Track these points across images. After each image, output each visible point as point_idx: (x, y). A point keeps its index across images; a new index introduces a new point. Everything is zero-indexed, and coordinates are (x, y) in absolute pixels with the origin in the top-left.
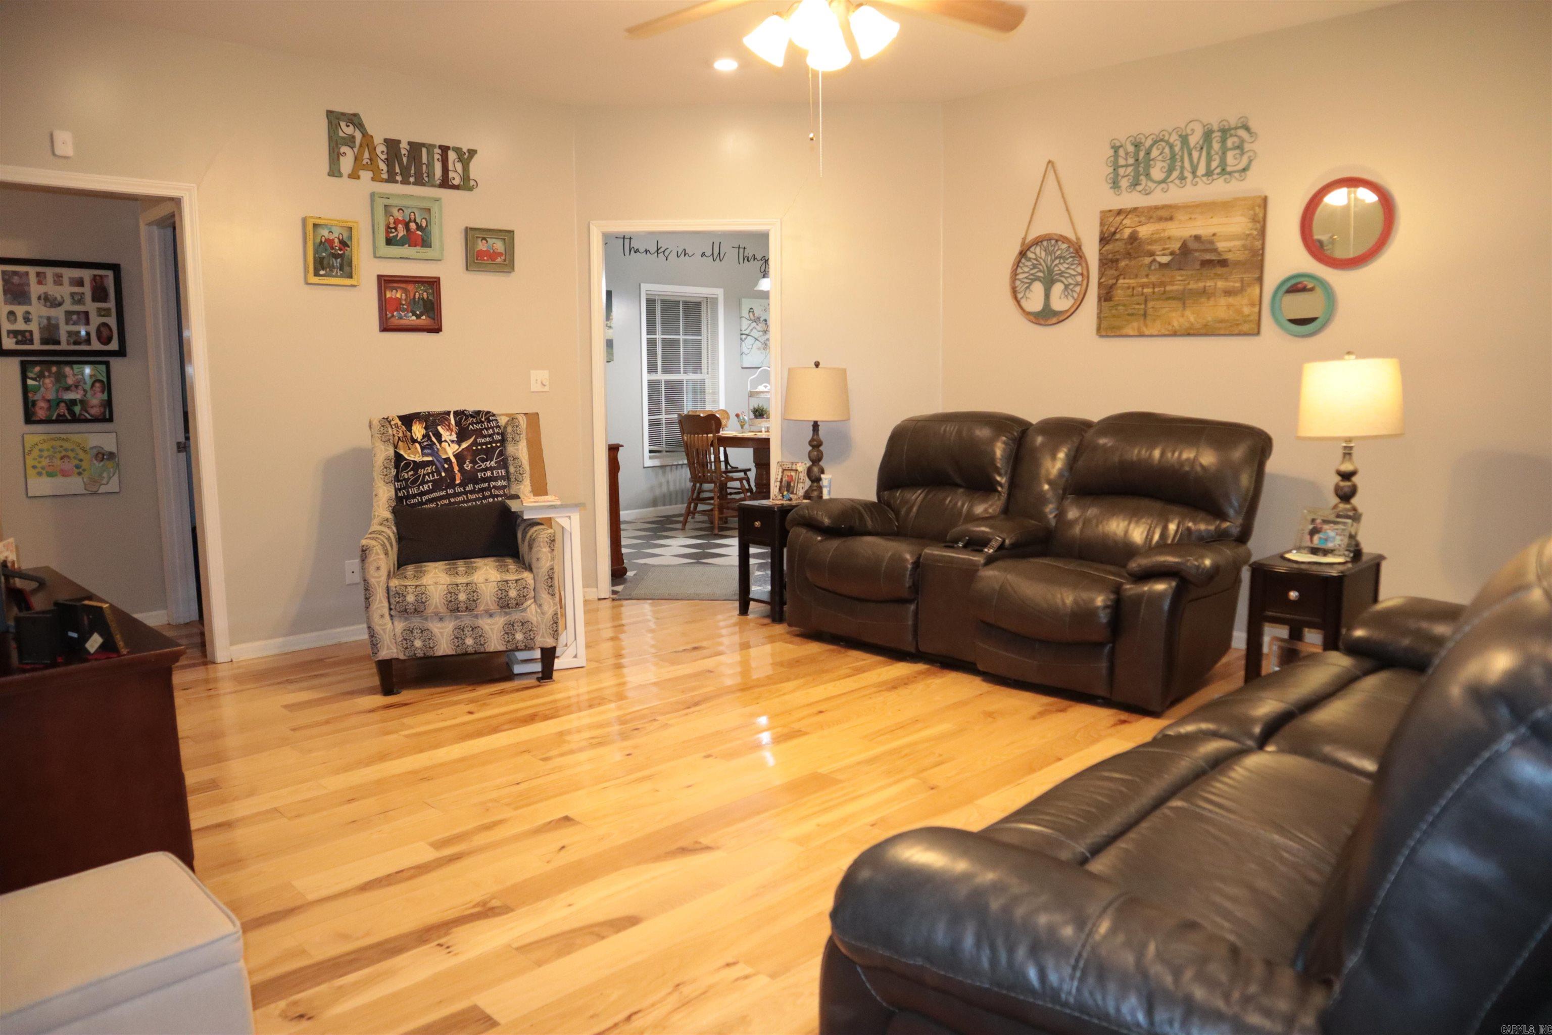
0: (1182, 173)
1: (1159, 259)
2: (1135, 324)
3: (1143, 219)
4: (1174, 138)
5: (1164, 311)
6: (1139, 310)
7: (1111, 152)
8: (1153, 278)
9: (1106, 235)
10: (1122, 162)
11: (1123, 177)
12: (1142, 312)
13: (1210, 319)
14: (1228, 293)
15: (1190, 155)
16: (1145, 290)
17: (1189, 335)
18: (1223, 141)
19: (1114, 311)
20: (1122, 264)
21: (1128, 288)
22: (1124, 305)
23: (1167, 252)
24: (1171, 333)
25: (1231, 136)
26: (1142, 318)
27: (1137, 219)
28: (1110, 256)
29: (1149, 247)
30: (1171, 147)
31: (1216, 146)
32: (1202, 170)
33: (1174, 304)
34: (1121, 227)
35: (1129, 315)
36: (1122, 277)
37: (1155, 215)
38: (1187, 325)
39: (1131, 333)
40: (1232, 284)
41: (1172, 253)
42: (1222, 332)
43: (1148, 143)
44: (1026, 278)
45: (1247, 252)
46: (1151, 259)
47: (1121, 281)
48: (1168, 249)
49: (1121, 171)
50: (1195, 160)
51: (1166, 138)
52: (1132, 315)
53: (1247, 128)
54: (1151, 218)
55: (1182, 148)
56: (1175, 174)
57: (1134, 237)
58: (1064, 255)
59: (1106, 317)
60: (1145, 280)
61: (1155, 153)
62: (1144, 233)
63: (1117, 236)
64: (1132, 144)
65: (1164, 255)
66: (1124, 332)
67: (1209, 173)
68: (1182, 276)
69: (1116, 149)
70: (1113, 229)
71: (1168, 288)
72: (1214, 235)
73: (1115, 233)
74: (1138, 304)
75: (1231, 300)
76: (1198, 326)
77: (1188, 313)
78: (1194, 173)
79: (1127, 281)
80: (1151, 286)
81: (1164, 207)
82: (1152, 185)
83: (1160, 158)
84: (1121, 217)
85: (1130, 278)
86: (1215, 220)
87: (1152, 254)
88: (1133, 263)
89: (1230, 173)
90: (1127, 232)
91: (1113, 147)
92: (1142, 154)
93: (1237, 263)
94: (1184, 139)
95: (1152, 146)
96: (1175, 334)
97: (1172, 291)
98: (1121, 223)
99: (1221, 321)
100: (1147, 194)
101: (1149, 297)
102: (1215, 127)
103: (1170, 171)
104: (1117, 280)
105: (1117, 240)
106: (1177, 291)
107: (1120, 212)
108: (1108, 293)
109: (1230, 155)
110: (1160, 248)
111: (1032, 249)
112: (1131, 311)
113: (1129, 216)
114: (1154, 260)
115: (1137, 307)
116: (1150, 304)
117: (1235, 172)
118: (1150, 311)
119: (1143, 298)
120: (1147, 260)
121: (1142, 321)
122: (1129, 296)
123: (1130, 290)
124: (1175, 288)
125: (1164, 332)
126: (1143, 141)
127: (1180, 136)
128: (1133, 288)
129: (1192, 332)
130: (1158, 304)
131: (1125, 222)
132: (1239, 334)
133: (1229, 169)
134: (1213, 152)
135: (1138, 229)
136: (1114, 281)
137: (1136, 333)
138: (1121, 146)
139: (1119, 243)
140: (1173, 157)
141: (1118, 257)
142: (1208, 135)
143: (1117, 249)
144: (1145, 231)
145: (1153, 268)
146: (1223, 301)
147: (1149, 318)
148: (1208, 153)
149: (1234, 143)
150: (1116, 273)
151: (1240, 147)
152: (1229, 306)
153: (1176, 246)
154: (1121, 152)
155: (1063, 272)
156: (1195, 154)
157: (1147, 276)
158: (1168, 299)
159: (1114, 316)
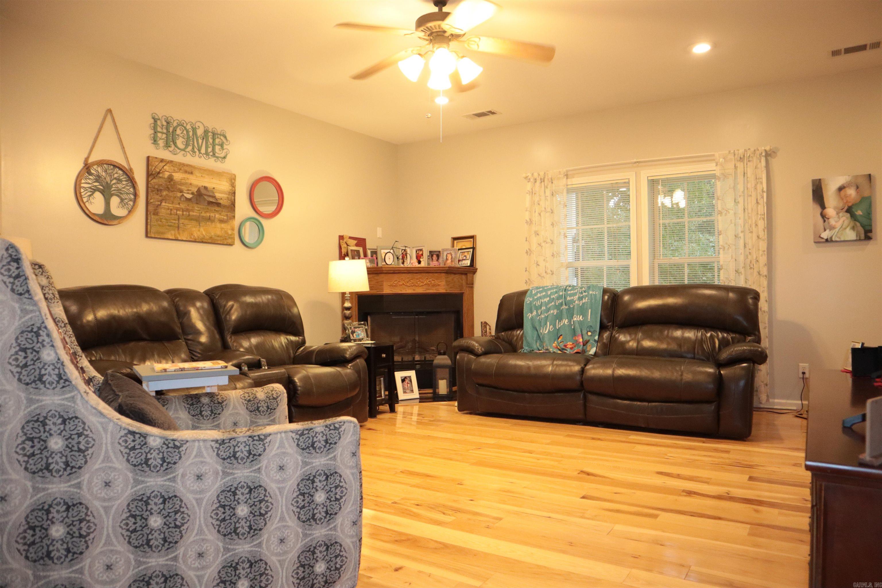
0: (193, 148)
1: (185, 195)
2: (173, 232)
3: (176, 169)
4: (189, 127)
5: (189, 226)
6: (175, 223)
7: (152, 121)
8: (182, 206)
9: (154, 173)
10: (159, 129)
11: (160, 139)
12: (177, 225)
13: (213, 234)
14: (222, 221)
15: (197, 141)
16: (178, 212)
17: (202, 242)
18: (214, 140)
19: (159, 222)
20: (164, 193)
21: (168, 209)
22: (166, 219)
23: (190, 192)
24: (193, 240)
25: (218, 138)
26: (177, 229)
27: (172, 168)
28: (156, 187)
29: (180, 187)
30: (188, 132)
31: (211, 141)
32: (203, 151)
33: (194, 223)
34: (163, 170)
35: (168, 226)
36: (164, 201)
37: (182, 168)
38: (201, 236)
39: (171, 238)
40: (223, 217)
41: (192, 193)
42: (219, 242)
43: (175, 124)
44: (90, 188)
45: (229, 201)
46: (181, 194)
47: (163, 204)
48: (190, 190)
49: (159, 135)
50: (200, 144)
51: (185, 125)
52: (170, 226)
53: (225, 137)
54: (181, 169)
55: (193, 135)
56: (190, 148)
57: (170, 178)
58: (121, 178)
59: (155, 225)
60: (178, 206)
61: (178, 132)
62: (177, 177)
63: (161, 175)
64: (165, 121)
65: (188, 193)
66: (166, 236)
67: (207, 153)
68: (198, 207)
69: (155, 120)
70: (158, 170)
71: (191, 213)
72: (214, 188)
73: (159, 173)
74: (174, 220)
75: (223, 225)
76: (208, 238)
77: (202, 229)
78: (199, 150)
79: (167, 204)
80: (181, 210)
81: (188, 165)
82: (178, 151)
83: (181, 135)
84: (163, 164)
85: (169, 203)
86: (214, 181)
87: (181, 191)
88: (171, 194)
89: (217, 157)
90: (167, 174)
91: (153, 118)
92: (171, 129)
93: (225, 206)
94: (194, 130)
95: (177, 127)
96: (195, 241)
97: (193, 215)
98: (163, 167)
99: (218, 236)
100: (175, 154)
101: (180, 217)
102: (210, 130)
103: (187, 145)
104: (161, 203)
105: (160, 177)
106: (196, 216)
107: (162, 161)
108: (155, 210)
109: (217, 148)
110: (186, 189)
111: (95, 167)
112: (170, 224)
113: (168, 165)
114: (183, 195)
115: (174, 221)
116: (181, 221)
117: (221, 158)
118: (181, 225)
119: (177, 217)
120: (179, 194)
121: (177, 232)
122: (169, 214)
123: (170, 210)
124: (195, 214)
125: (189, 239)
126: (172, 121)
127: (192, 127)
128: (171, 210)
129: (204, 240)
130: (186, 222)
131: (165, 167)
132: (227, 245)
133: (217, 155)
134: (209, 144)
135: (174, 174)
136: (159, 203)
137: (174, 238)
138: (159, 119)
139: (161, 180)
140: (188, 137)
141: (161, 188)
142: (206, 132)
143: (161, 183)
144: (178, 176)
145: (182, 199)
146: (219, 225)
147: (180, 229)
148: (206, 143)
149: (219, 142)
150: (160, 198)
151: (222, 145)
152: (222, 229)
153: (195, 190)
154: (159, 123)
155: (120, 190)
156: (200, 141)
157: (179, 204)
158: (191, 219)
159: (159, 225)
